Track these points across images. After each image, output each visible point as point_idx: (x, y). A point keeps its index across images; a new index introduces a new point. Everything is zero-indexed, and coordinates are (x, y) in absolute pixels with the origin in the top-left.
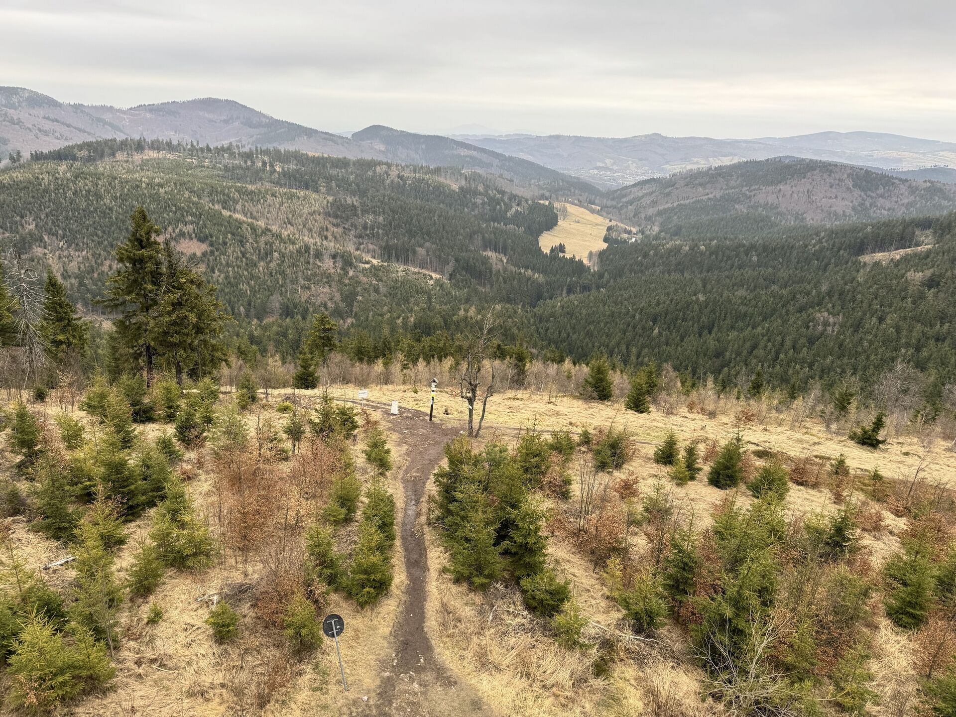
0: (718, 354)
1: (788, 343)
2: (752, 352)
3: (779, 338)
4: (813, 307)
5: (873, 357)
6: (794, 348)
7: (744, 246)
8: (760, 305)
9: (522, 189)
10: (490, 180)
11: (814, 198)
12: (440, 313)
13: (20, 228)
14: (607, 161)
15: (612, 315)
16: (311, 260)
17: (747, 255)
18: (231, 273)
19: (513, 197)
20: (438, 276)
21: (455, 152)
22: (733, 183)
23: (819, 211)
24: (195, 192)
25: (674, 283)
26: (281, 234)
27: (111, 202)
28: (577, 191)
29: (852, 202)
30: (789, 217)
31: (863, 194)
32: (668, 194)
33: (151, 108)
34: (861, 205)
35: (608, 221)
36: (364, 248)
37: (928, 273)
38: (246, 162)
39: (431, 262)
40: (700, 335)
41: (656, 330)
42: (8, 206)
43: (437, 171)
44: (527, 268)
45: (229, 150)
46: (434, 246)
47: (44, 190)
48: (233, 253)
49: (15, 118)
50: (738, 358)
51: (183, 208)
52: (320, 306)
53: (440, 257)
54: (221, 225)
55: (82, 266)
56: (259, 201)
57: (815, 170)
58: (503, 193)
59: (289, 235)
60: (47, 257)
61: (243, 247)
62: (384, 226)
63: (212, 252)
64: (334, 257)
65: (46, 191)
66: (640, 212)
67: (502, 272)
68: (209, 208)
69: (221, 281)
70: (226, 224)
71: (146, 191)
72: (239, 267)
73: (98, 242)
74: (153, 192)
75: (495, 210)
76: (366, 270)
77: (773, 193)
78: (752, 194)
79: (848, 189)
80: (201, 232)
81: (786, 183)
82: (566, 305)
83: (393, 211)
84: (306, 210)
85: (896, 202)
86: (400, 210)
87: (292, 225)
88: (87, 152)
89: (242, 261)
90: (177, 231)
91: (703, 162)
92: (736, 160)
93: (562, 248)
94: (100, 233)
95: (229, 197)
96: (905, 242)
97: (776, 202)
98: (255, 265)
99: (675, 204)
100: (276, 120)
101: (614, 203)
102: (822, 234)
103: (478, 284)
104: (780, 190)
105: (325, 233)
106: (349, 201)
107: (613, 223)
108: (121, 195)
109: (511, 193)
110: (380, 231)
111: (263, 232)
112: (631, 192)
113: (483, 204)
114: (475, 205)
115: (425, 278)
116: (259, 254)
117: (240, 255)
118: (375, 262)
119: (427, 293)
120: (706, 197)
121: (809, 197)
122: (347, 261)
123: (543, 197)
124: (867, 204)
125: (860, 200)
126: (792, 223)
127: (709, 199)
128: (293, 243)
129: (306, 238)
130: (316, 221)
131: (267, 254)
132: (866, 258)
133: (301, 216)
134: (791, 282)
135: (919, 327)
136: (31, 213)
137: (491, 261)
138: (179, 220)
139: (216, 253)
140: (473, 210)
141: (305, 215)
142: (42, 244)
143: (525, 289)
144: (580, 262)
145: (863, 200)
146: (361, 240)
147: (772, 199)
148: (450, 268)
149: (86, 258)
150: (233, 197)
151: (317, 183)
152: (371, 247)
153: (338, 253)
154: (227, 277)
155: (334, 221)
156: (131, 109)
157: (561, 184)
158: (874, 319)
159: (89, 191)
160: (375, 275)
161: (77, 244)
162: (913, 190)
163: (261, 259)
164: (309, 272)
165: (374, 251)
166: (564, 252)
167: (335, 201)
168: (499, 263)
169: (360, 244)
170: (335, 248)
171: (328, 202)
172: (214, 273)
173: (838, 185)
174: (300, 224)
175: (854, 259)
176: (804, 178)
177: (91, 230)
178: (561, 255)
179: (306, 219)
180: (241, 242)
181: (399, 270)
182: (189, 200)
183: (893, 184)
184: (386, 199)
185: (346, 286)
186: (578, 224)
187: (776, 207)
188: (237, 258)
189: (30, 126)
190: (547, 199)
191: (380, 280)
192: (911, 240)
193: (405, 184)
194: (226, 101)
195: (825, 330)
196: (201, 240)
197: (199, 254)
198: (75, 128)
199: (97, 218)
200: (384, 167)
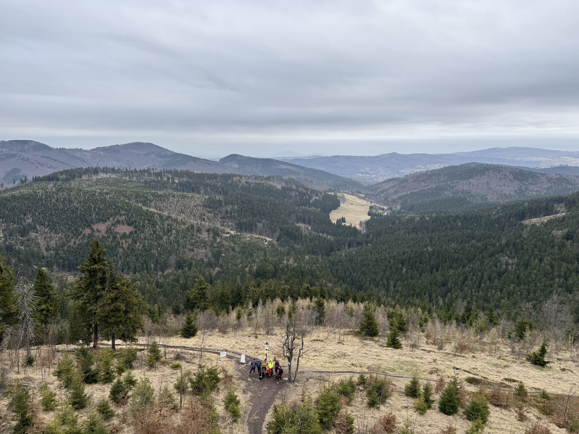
0: (444, 284)
1: (486, 276)
2: (464, 283)
3: (480, 274)
4: (498, 253)
5: (539, 284)
6: (490, 279)
7: (452, 216)
8: (466, 252)
9: (318, 186)
10: (299, 182)
11: (491, 186)
12: (271, 263)
13: (23, 221)
14: (367, 169)
15: (377, 260)
16: (195, 234)
17: (455, 222)
18: (146, 244)
19: (313, 191)
20: (270, 239)
21: (278, 167)
22: (442, 179)
23: (495, 194)
24: (127, 197)
25: (413, 240)
26: (177, 219)
27: (77, 204)
28: (350, 187)
29: (514, 188)
30: (478, 198)
31: (520, 183)
32: (404, 187)
33: (104, 149)
34: (520, 189)
35: (369, 203)
36: (226, 224)
37: (565, 231)
38: (157, 178)
39: (266, 231)
40: (431, 273)
41: (404, 270)
42: (17, 209)
43: (269, 178)
44: (323, 232)
45: (147, 171)
46: (267, 222)
47: (39, 199)
48: (148, 231)
49: (26, 157)
50: (456, 287)
51: (120, 206)
52: (199, 261)
53: (271, 228)
54: (142, 215)
55: (58, 243)
56: (165, 200)
57: (490, 170)
58: (307, 189)
59: (182, 220)
60: (38, 238)
61: (154, 227)
62: (238, 211)
63: (136, 232)
64: (208, 231)
65: (40, 199)
66: (388, 198)
67: (308, 235)
68: (135, 206)
69: (140, 248)
70: (145, 214)
71: (98, 197)
72: (151, 240)
73: (69, 228)
74: (103, 198)
75: (302, 199)
76: (227, 238)
77: (466, 184)
78: (454, 185)
79: (511, 180)
80: (130, 220)
81: (474, 178)
82: (348, 255)
83: (243, 202)
84: (192, 205)
85: (540, 187)
86: (247, 202)
87: (184, 213)
88: (65, 176)
89: (153, 236)
90: (115, 220)
91: (423, 167)
92: (442, 166)
93: (343, 220)
94: (70, 223)
95: (147, 199)
96: (549, 211)
97: (469, 189)
98: (161, 238)
99: (409, 192)
100: (176, 153)
101: (373, 192)
102: (499, 208)
103: (294, 243)
104: (470, 183)
105: (203, 217)
106: (217, 198)
107: (373, 204)
108: (84, 200)
109: (312, 189)
110: (236, 214)
111: (166, 218)
112: (382, 186)
113: (296, 196)
114: (291, 197)
115: (263, 241)
116: (164, 232)
117: (152, 232)
118: (232, 232)
119: (264, 250)
120: (427, 188)
121: (488, 186)
122: (216, 233)
123: (330, 190)
124: (523, 189)
125: (518, 186)
126: (480, 201)
127: (428, 189)
128: (184, 224)
129: (192, 221)
130: (198, 210)
131: (168, 231)
132: (526, 222)
133: (189, 208)
134: (483, 238)
135: (564, 264)
136: (30, 212)
137: (301, 229)
138: (117, 213)
139: (138, 232)
140: (290, 200)
141: (192, 207)
142: (35, 231)
143: (323, 245)
144: (355, 228)
145: (520, 186)
146: (224, 220)
147: (466, 188)
148: (277, 234)
149: (61, 238)
150: (150, 200)
151: (199, 189)
152: (230, 223)
153: (210, 229)
154: (144, 246)
155: (209, 210)
156: (92, 150)
157: (341, 183)
158: (536, 260)
159: (65, 198)
160: (232, 241)
161: (56, 230)
162: (549, 180)
163: (165, 234)
164: (193, 241)
165: (232, 226)
166: (345, 222)
167: (209, 198)
168: (306, 230)
169: (224, 222)
170: (209, 226)
171: (205, 199)
172: (136, 244)
173: (505, 178)
174: (188, 213)
175: (519, 223)
176: (484, 175)
177: (65, 221)
178: (343, 224)
179: (192, 210)
180: (153, 225)
181: (247, 236)
182: (123, 202)
183: (537, 176)
184: (239, 196)
185: (215, 248)
186: (352, 205)
187: (469, 192)
188: (150, 235)
189: (33, 161)
190: (333, 191)
191: (236, 243)
192: (552, 211)
193: (250, 187)
194: (147, 143)
195: (507, 268)
196: (129, 225)
197: (128, 233)
198: (59, 162)
199: (69, 214)
200: (238, 178)
